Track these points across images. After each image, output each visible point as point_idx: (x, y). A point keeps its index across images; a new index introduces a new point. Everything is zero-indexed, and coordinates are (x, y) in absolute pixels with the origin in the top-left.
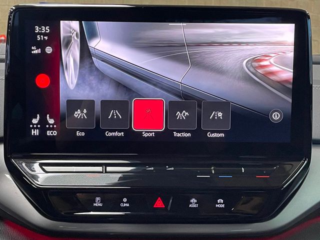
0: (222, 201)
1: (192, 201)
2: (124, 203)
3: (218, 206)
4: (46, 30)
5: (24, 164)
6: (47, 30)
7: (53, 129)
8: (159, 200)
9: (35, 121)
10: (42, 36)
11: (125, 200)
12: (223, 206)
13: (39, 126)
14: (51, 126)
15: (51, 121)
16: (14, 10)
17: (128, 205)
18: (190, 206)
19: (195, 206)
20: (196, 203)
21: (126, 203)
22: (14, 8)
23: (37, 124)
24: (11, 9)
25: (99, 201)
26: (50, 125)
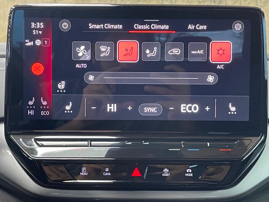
0: (191, 170)
1: (164, 171)
2: (106, 172)
3: (187, 175)
4: (40, 26)
5: (21, 140)
6: (42, 26)
7: (46, 110)
8: (136, 170)
9: (31, 103)
10: (37, 31)
11: (107, 170)
12: (192, 175)
13: (34, 107)
14: (45, 107)
15: (45, 103)
16: (14, 9)
17: (110, 174)
18: (163, 175)
19: (167, 175)
20: (168, 173)
21: (108, 172)
22: (14, 7)
23: (32, 106)
24: (11, 8)
25: (84, 171)
26: (43, 106)
